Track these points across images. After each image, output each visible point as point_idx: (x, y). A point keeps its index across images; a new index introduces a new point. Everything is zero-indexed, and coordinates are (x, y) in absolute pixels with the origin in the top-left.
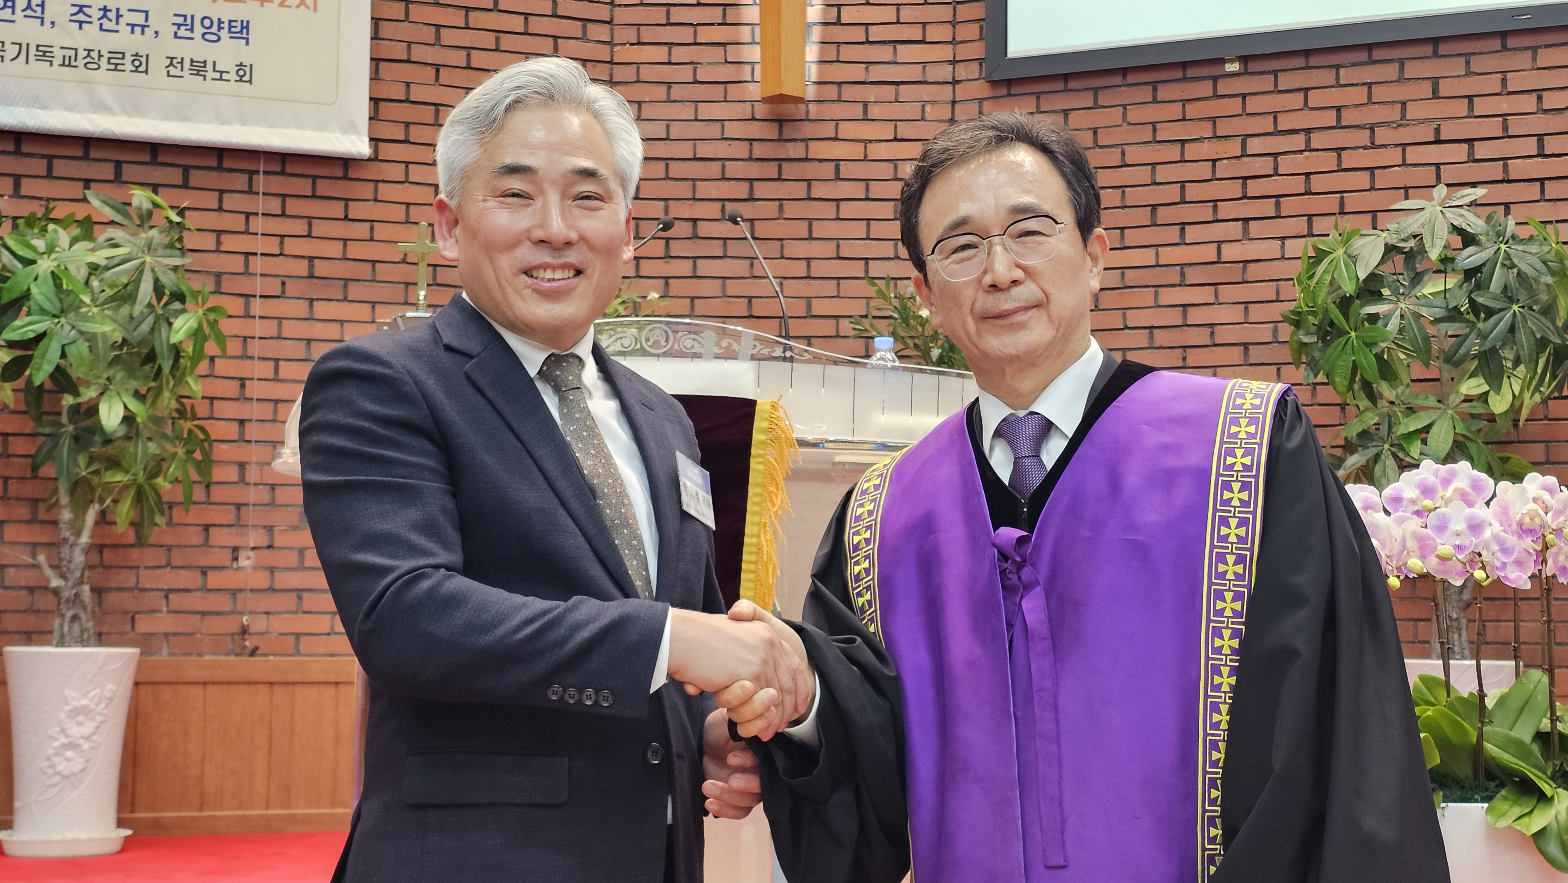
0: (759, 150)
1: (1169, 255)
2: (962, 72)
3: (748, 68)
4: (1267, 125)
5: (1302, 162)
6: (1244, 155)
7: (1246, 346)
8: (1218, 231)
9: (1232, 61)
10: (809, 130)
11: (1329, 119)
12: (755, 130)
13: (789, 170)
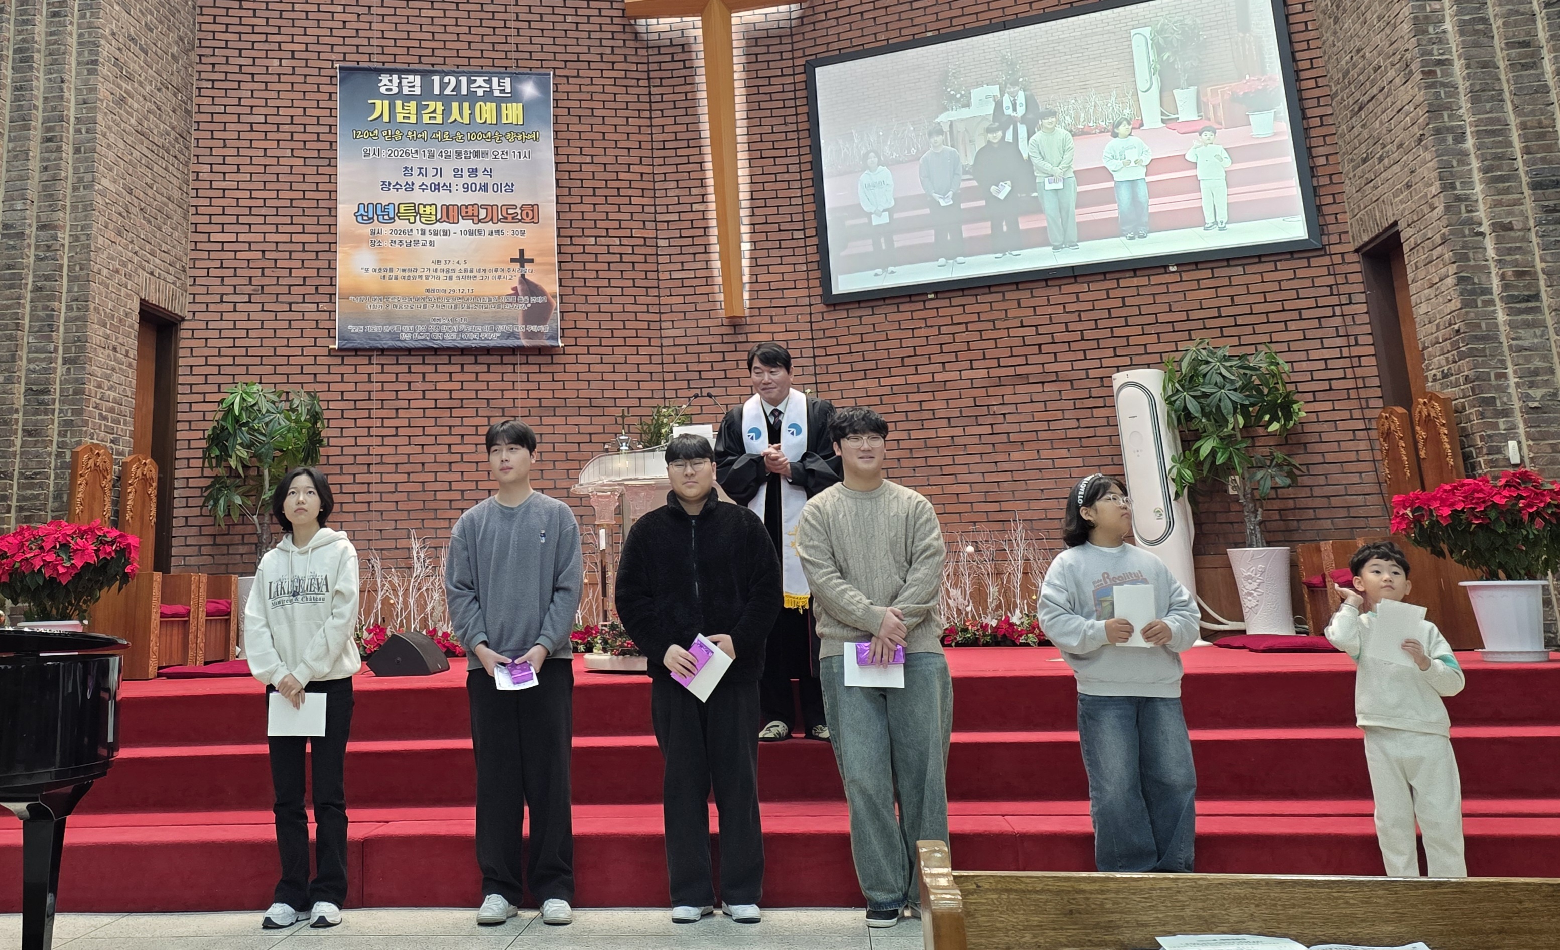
0: (726, 339)
1: (912, 379)
2: (813, 301)
3: (719, 303)
4: (948, 321)
5: (965, 337)
6: (940, 334)
7: (949, 419)
8: (932, 368)
9: (930, 294)
10: (747, 329)
11: (975, 318)
12: (724, 330)
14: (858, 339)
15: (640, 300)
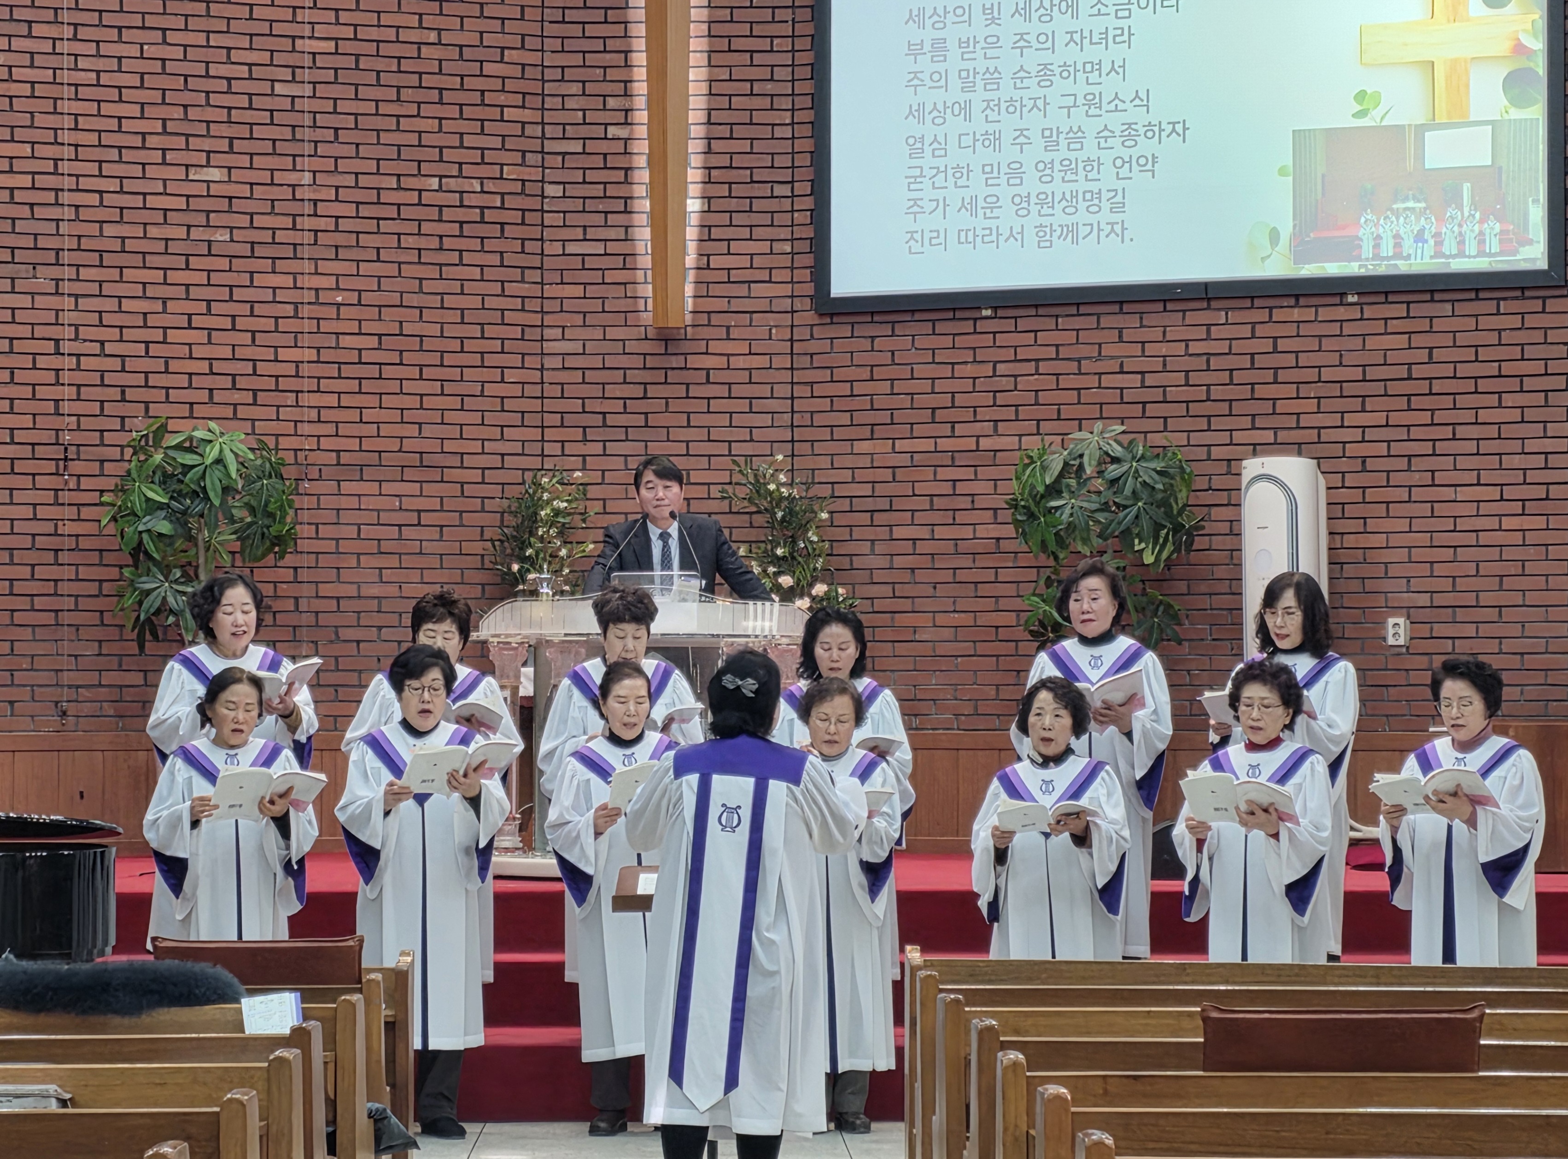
0: (650, 362)
1: (945, 445)
2: (798, 306)
3: (643, 301)
4: (1010, 354)
5: (1033, 382)
6: (994, 375)
8: (977, 428)
9: (986, 309)
10: (686, 347)
11: (1051, 352)
12: (647, 347)
13: (672, 376)
14: (865, 373)
15: (510, 288)
